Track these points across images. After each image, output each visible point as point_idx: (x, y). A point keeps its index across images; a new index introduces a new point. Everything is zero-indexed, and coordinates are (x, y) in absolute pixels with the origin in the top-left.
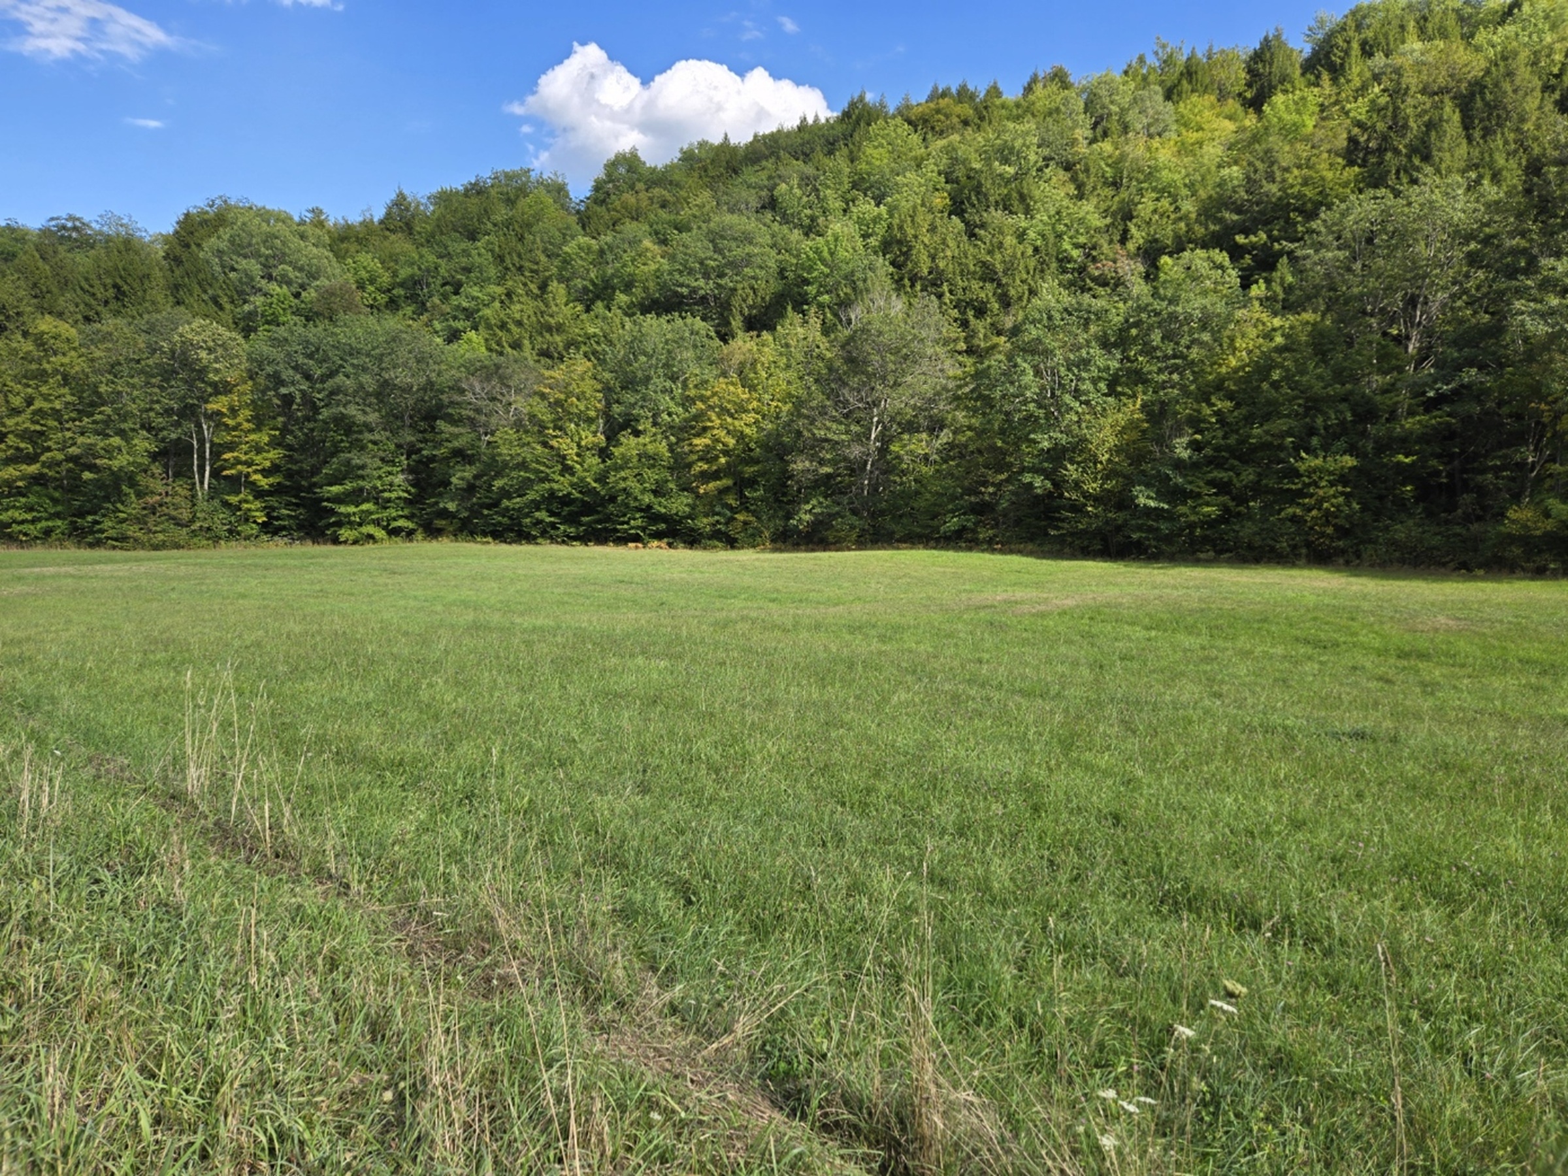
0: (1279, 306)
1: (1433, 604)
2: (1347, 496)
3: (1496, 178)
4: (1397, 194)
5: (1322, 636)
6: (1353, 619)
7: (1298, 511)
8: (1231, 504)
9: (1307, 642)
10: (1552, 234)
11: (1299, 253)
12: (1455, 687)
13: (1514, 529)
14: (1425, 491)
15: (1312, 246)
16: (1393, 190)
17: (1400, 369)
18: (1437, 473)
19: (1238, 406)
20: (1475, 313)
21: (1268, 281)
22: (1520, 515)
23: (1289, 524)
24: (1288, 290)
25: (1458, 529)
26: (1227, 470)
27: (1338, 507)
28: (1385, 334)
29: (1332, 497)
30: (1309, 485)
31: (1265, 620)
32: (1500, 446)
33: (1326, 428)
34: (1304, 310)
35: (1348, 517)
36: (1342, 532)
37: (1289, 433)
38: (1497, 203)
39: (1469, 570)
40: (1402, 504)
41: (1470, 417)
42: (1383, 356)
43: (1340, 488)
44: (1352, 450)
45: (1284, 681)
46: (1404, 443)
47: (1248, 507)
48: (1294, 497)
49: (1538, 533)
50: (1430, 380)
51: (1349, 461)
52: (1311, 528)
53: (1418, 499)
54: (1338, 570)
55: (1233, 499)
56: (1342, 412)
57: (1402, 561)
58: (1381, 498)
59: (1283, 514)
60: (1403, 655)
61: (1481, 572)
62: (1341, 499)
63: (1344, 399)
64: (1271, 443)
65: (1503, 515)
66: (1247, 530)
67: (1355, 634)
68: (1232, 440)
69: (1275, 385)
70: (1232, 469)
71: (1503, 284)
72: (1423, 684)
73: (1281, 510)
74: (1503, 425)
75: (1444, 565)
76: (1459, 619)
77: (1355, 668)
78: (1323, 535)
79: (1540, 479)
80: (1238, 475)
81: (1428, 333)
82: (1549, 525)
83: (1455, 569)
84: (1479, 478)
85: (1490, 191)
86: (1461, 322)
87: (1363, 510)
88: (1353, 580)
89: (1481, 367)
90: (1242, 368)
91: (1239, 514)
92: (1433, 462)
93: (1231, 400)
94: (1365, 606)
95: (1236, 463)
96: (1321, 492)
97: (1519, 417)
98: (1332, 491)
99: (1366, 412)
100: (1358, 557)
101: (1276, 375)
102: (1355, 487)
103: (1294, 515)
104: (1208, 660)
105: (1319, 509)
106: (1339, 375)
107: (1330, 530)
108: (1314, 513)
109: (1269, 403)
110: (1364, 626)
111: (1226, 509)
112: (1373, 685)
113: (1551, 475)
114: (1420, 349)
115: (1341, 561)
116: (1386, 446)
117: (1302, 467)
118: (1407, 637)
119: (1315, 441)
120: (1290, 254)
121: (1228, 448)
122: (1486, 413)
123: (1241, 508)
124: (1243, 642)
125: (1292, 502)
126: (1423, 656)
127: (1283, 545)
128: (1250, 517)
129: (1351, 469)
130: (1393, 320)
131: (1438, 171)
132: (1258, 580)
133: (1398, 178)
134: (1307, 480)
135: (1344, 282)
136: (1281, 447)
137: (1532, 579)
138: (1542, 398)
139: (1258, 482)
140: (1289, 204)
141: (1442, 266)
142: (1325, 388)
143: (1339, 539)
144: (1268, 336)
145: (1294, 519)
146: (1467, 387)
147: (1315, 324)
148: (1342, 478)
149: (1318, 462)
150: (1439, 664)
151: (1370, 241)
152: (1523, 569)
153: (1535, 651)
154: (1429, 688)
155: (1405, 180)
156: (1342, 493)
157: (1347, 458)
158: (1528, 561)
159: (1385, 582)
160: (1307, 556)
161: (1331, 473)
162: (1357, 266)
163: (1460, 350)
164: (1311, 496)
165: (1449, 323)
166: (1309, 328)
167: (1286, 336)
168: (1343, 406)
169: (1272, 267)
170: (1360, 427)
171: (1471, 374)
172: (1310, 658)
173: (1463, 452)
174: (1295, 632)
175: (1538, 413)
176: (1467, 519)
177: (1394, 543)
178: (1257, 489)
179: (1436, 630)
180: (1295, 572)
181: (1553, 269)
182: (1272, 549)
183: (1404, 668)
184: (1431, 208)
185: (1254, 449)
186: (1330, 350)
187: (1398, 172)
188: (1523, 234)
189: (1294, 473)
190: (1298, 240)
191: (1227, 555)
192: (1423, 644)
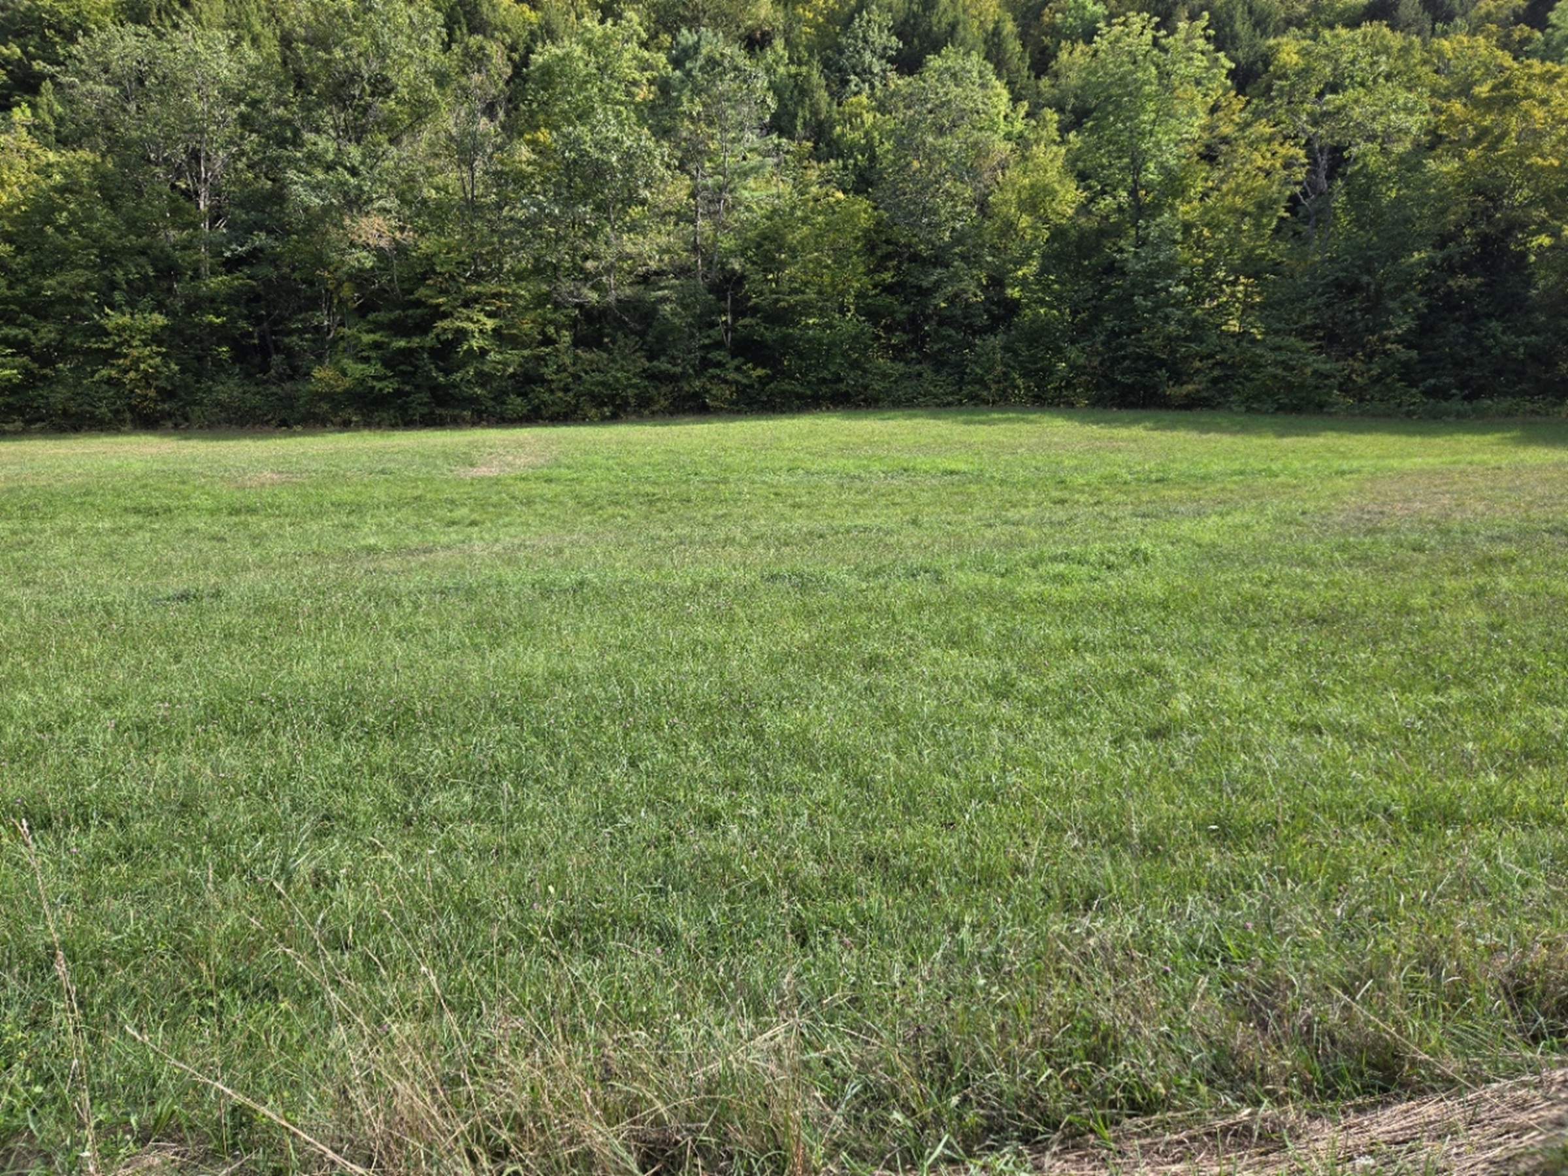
0: (52, 138)
1: (258, 461)
2: (164, 356)
3: (255, 41)
4: (160, 36)
5: (154, 503)
6: (184, 483)
7: (114, 373)
8: (34, 366)
9: (137, 511)
10: (310, 110)
11: (64, 79)
12: (279, 535)
13: (321, 388)
14: (241, 352)
15: (77, 73)
16: (156, 32)
17: (196, 227)
18: (250, 335)
19: (20, 250)
20: (257, 177)
21: (33, 106)
22: (323, 374)
23: (105, 387)
24: (60, 121)
25: (274, 389)
26: (20, 326)
27: (156, 368)
28: (173, 187)
29: (149, 358)
30: (121, 344)
31: (88, 493)
32: (301, 309)
33: (128, 282)
34: (81, 147)
35: (168, 378)
36: (166, 394)
37: (87, 286)
38: (258, 68)
39: (289, 427)
40: (219, 364)
41: (270, 280)
42: (176, 211)
43: (154, 348)
44: (159, 307)
45: (111, 554)
46: (212, 302)
47: (56, 370)
48: (108, 356)
49: (339, 390)
50: (225, 241)
51: (159, 319)
52: (132, 391)
53: (235, 359)
54: (167, 434)
55: (34, 359)
56: (143, 267)
57: (229, 421)
58: (199, 359)
59: (97, 376)
60: (235, 511)
61: (299, 428)
62: (158, 360)
63: (143, 252)
64: (69, 297)
65: (308, 374)
66: (59, 395)
67: (188, 498)
68: (20, 290)
69: (59, 229)
70: (26, 324)
71: (273, 152)
72: (253, 538)
73: (93, 373)
74: (299, 290)
75: (267, 423)
76: (281, 473)
77: (188, 531)
78: (145, 397)
79: (335, 342)
80: (36, 332)
81: (215, 192)
82: (347, 383)
83: (279, 426)
84: (287, 340)
85: (252, 57)
86: (245, 184)
87: (182, 371)
88: (183, 443)
89: (270, 232)
90: (17, 205)
91: (45, 377)
92: (242, 323)
93: (11, 242)
94: (195, 467)
95: (31, 318)
96: (135, 353)
97: (311, 284)
98: (147, 351)
99: (168, 270)
100: (187, 419)
101: (62, 218)
102: (170, 347)
103: (110, 378)
104: (22, 546)
105: (137, 370)
106: (132, 225)
107: (152, 393)
108: (132, 374)
109: (58, 249)
110: (196, 488)
111: (27, 372)
112: (206, 546)
113: (342, 338)
114: (211, 208)
115: (170, 424)
116: (195, 304)
117: (109, 325)
118: (238, 494)
119: (118, 296)
120: (52, 77)
121: (16, 300)
122: (283, 277)
123: (47, 371)
124: (64, 521)
125: (105, 363)
126: (252, 511)
127: (103, 410)
128: (60, 380)
129: (164, 328)
130: (179, 175)
131: (198, 21)
132: (79, 450)
133: (160, 19)
134: (117, 339)
135: (122, 122)
136: (81, 302)
137: (341, 432)
138: (325, 267)
139: (61, 341)
140: (41, 19)
141: (218, 124)
142: (120, 238)
143: (164, 401)
144: (45, 171)
145: (109, 381)
146: (261, 250)
147: (95, 165)
148: (156, 338)
149: (127, 319)
150: (268, 516)
151: (141, 82)
152: (333, 424)
153: (343, 494)
154: (257, 540)
155: (168, 23)
156: (158, 354)
157: (156, 315)
158: (336, 415)
159: (214, 443)
160: (132, 421)
161: (142, 332)
162: (132, 107)
163: (247, 213)
164: (125, 356)
165: (234, 183)
166: (90, 169)
167: (65, 174)
168: (142, 260)
169: (34, 90)
170: (164, 284)
171: (260, 239)
172: (140, 527)
173: (269, 315)
174: (122, 502)
175: (323, 281)
176: (281, 379)
177: (218, 403)
178: (63, 350)
179: (263, 485)
180: (121, 439)
181: (315, 144)
182: (93, 417)
183: (236, 524)
184: (196, 59)
185: (50, 303)
186: (117, 197)
187: (159, 12)
188: (286, 104)
189: (102, 332)
190: (59, 64)
191: (39, 425)
192: (252, 500)
